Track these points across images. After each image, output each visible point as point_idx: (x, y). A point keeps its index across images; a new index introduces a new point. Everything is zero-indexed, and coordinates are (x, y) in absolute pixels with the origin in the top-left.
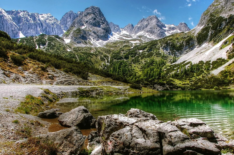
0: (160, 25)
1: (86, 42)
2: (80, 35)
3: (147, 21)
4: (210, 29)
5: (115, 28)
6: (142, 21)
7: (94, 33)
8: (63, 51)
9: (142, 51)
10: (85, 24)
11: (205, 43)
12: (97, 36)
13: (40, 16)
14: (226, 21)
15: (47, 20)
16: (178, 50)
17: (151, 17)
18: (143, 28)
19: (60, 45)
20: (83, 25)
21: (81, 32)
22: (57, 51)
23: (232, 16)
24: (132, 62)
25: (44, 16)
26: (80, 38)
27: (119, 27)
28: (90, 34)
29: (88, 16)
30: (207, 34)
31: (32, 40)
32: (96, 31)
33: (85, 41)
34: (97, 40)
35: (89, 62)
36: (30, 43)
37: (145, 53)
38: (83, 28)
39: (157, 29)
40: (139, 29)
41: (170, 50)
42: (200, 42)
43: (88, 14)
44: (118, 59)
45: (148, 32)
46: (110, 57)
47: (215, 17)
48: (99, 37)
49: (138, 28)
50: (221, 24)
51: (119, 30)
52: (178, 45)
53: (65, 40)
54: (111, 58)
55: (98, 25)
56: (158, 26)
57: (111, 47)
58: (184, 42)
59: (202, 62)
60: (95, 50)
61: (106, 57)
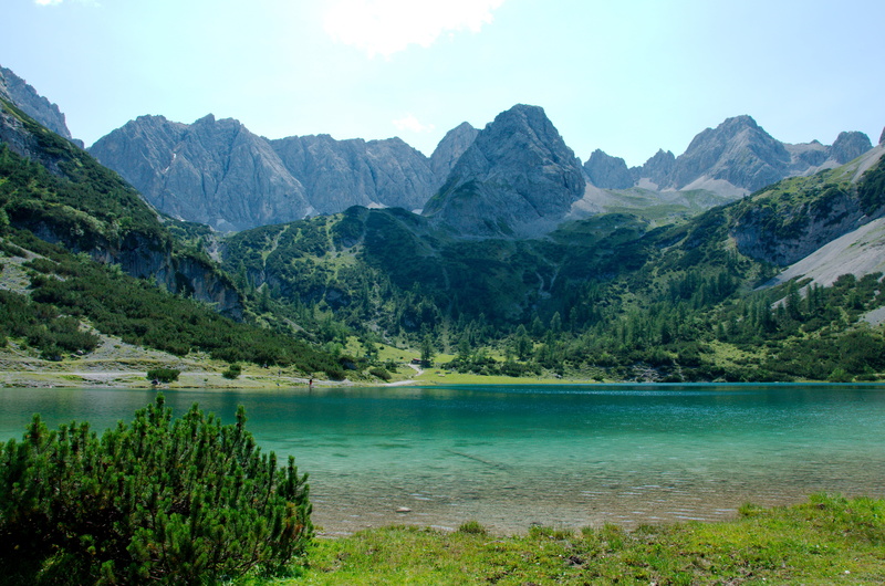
0: (765, 147)
1: (489, 226)
5: (613, 167)
6: (701, 139)
7: (522, 192)
12: (531, 201)
16: (785, 238)
17: (732, 122)
18: (706, 164)
20: (486, 169)
24: (625, 286)
25: (380, 145)
28: (507, 198)
29: (505, 140)
31: (319, 228)
32: (527, 187)
36: (311, 237)
37: (677, 255)
39: (750, 162)
42: (870, 205)
43: (504, 131)
45: (718, 177)
46: (556, 272)
48: (534, 207)
52: (788, 221)
54: (560, 274)
57: (572, 236)
58: (810, 208)
59: (849, 277)
60: (515, 249)
61: (545, 270)
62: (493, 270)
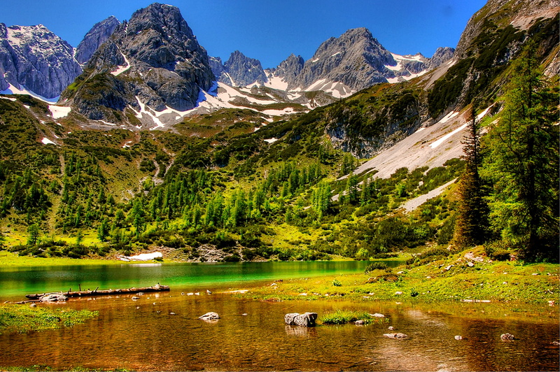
0: (378, 56)
1: (118, 117)
2: (102, 93)
3: (340, 45)
4: (471, 68)
5: (250, 68)
6: (326, 46)
7: (152, 86)
8: (26, 145)
9: (276, 140)
10: (126, 60)
11: (452, 112)
12: (160, 95)
13: (11, 33)
14: (521, 40)
15: (32, 44)
16: (368, 136)
17: (352, 33)
18: (328, 69)
19: (21, 125)
20: (121, 62)
21: (107, 83)
22: (9, 143)
23: (541, 23)
24: (232, 174)
25: (22, 31)
26: (101, 102)
27: (260, 67)
28: (138, 91)
29: (140, 36)
30: (461, 83)
32: (157, 81)
33: (118, 111)
34: (159, 109)
35: (94, 177)
37: (280, 148)
38: (119, 71)
39: (363, 68)
40: (317, 71)
41: (348, 136)
42: (436, 109)
43: (140, 28)
44: (194, 167)
45: (336, 80)
46: (173, 161)
47: (494, 29)
48: (163, 100)
49: (314, 69)
50: (504, 51)
51: (260, 76)
52: (372, 118)
53: (51, 108)
54: (176, 163)
55: (168, 61)
56: (369, 59)
57: (195, 129)
58: (389, 109)
59: (404, 170)
60: (139, 138)
61: (162, 159)
62: (110, 158)
